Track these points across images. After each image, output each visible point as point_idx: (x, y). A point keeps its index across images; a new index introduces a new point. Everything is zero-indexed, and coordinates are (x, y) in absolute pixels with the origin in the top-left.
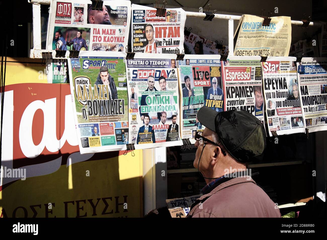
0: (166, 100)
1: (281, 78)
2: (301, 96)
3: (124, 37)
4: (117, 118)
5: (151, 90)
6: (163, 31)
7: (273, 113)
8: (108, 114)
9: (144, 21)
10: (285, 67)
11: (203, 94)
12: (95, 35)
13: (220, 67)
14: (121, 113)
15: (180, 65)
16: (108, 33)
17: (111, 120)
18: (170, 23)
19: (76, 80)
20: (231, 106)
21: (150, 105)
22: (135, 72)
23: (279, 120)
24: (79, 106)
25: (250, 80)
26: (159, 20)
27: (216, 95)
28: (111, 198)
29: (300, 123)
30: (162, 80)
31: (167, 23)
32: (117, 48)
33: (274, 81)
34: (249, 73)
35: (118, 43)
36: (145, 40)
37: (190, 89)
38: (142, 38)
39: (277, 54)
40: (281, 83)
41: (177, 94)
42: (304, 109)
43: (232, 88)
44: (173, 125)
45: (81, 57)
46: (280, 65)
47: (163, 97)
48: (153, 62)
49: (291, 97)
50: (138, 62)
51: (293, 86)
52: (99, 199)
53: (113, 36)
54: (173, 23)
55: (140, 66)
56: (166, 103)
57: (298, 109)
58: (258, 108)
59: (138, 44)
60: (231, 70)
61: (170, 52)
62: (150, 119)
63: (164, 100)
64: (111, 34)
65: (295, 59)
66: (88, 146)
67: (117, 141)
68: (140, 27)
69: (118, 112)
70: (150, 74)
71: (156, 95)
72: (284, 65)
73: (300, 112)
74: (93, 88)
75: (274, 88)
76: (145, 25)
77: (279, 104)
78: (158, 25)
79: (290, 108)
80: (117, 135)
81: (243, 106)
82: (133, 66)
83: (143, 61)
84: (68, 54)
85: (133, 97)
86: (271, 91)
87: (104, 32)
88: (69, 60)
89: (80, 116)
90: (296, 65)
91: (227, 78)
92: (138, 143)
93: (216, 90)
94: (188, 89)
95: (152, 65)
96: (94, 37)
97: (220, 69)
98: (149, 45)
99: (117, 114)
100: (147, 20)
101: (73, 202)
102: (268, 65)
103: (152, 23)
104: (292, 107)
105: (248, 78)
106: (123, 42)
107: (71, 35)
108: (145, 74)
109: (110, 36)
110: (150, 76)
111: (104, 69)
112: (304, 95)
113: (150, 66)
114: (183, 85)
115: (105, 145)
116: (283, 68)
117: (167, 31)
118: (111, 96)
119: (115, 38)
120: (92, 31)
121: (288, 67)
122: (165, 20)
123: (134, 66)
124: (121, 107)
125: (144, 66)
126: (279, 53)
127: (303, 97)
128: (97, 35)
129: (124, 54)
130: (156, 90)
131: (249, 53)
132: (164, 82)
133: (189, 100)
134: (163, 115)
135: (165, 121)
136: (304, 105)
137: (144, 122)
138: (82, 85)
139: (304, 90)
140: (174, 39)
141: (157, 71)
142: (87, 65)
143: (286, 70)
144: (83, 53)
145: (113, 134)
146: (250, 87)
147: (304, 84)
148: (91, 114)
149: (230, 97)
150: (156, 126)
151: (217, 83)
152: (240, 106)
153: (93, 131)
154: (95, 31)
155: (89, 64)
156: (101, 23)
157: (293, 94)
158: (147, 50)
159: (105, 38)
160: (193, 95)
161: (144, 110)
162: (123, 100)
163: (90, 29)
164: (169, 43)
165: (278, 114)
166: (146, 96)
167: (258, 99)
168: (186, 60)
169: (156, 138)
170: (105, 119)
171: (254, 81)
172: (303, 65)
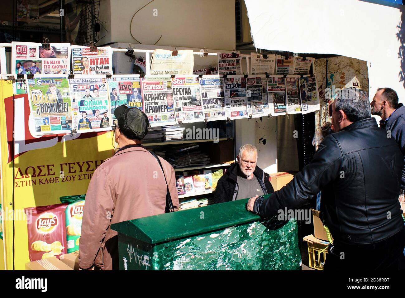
0: (99, 103)
1: (187, 88)
2: (202, 99)
3: (66, 66)
4: (63, 114)
5: (88, 97)
6: (95, 61)
7: (180, 110)
8: (56, 111)
9: (81, 55)
10: (190, 81)
11: (126, 99)
12: (45, 64)
13: (140, 82)
14: (66, 111)
15: (109, 81)
16: (54, 63)
17: (58, 115)
18: (101, 56)
19: (32, 92)
20: (148, 106)
21: (87, 106)
22: (75, 86)
23: (184, 114)
24: (34, 107)
25: (163, 89)
26: (92, 54)
27: (136, 99)
28: (92, 162)
29: (200, 116)
30: (96, 91)
31: (99, 56)
32: (63, 72)
33: (181, 90)
34: (162, 85)
35: (62, 69)
36: (82, 67)
37: (116, 96)
38: (80, 65)
39: (185, 73)
40: (186, 91)
41: (107, 99)
42: (204, 107)
43: (148, 94)
44: (105, 118)
45: (35, 78)
46: (186, 80)
47: (97, 101)
48: (89, 80)
49: (194, 100)
50: (77, 80)
51: (196, 93)
52: (84, 163)
53: (59, 65)
54: (103, 56)
55: (79, 83)
56: (99, 105)
57: (199, 107)
58: (169, 107)
59: (77, 69)
60: (148, 83)
61: (102, 73)
62: (87, 115)
63: (98, 103)
64: (57, 63)
65: (197, 76)
66: (40, 131)
67: (62, 128)
68: (78, 59)
69: (63, 110)
70: (87, 87)
71: (91, 100)
72: (189, 80)
73: (201, 109)
74: (44, 96)
75: (181, 94)
76: (82, 58)
77: (184, 104)
78: (92, 57)
79: (193, 106)
80: (62, 124)
81: (158, 106)
82: (73, 83)
83: (81, 79)
84: (26, 76)
85: (74, 101)
86: (179, 96)
87: (51, 62)
88: (27, 80)
89: (35, 113)
90: (198, 80)
91: (145, 89)
92: (79, 129)
93: (137, 96)
94: (115, 96)
95: (87, 81)
96: (45, 66)
97: (140, 83)
98: (86, 69)
99: (63, 111)
100: (83, 55)
101: (66, 164)
102: (176, 80)
103: (87, 56)
104: (194, 106)
105: (162, 88)
106: (66, 68)
107: (28, 65)
108: (83, 87)
109: (56, 65)
110: (87, 88)
111: (52, 85)
112: (204, 98)
113: (86, 82)
114: (111, 94)
115: (54, 130)
116: (188, 82)
117: (99, 61)
118: (58, 101)
119: (60, 66)
120: (43, 62)
121: (192, 81)
122: (97, 54)
123: (75, 82)
124: (66, 107)
125: (82, 83)
126: (185, 72)
127: (203, 100)
128: (46, 65)
129: (67, 76)
130: (91, 97)
131: (162, 73)
132: (97, 92)
133: (116, 103)
134: (97, 112)
135: (98, 115)
136: (204, 104)
137: (82, 116)
138: (37, 95)
139: (205, 95)
140: (104, 66)
141: (91, 85)
142: (40, 82)
143: (191, 83)
144: (36, 75)
145: (60, 123)
146: (163, 94)
147: (204, 91)
148: (44, 112)
149: (147, 100)
150: (92, 119)
151: (137, 92)
152: (155, 106)
153: (44, 122)
154: (45, 62)
155: (42, 82)
156: (49, 57)
157: (196, 98)
158: (84, 73)
159: (52, 66)
160: (119, 100)
161: (83, 109)
162: (67, 104)
163: (41, 61)
164: (101, 68)
165: (184, 110)
166: (84, 100)
167: (169, 101)
168: (114, 78)
169: (92, 126)
170: (53, 115)
171: (166, 90)
172: (204, 79)
